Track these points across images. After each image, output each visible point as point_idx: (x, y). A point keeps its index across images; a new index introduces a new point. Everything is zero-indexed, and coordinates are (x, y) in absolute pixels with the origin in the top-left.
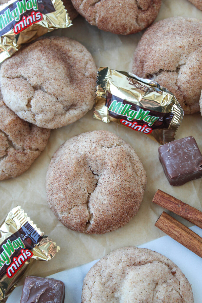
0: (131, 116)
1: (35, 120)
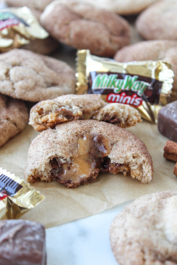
0: (118, 87)
1: (14, 89)
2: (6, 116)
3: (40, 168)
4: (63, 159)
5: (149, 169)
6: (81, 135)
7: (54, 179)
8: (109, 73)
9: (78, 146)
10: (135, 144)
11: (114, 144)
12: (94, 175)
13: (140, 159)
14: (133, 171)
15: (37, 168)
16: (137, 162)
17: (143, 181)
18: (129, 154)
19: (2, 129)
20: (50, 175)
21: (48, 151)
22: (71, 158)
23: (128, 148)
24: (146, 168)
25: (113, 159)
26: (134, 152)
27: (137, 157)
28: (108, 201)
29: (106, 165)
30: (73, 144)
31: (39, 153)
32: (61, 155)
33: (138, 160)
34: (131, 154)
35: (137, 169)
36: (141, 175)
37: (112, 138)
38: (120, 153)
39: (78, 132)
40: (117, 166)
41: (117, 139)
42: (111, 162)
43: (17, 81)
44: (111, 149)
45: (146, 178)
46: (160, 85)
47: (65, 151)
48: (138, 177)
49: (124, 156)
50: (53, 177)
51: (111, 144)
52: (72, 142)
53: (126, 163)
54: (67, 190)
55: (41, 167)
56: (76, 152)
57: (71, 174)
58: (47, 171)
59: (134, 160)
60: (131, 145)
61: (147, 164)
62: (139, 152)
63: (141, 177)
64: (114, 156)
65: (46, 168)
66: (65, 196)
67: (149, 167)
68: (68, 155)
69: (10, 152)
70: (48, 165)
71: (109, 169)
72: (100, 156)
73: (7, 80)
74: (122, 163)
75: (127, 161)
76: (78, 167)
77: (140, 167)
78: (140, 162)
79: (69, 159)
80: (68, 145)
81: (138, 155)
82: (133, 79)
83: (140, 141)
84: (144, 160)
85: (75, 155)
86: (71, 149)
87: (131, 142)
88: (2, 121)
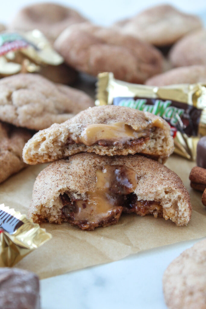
1: (17, 115)
2: (8, 147)
3: (48, 204)
4: (77, 194)
5: (185, 207)
6: (100, 166)
7: (66, 220)
8: (136, 98)
9: (96, 180)
10: (167, 177)
11: (141, 177)
12: (117, 214)
13: (174, 194)
14: (166, 210)
15: (44, 204)
16: (171, 198)
17: (179, 223)
18: (160, 188)
19: (3, 161)
20: (61, 215)
21: (57, 183)
22: (87, 194)
23: (159, 181)
24: (183, 206)
25: (140, 195)
26: (166, 185)
27: (171, 192)
28: (134, 245)
29: (132, 203)
30: (90, 177)
31: (47, 186)
32: (74, 189)
33: (171, 195)
34: (163, 188)
35: (171, 207)
36: (176, 215)
37: (138, 170)
38: (149, 188)
39: (97, 163)
40: (145, 205)
41: (145, 172)
42: (138, 200)
43: (21, 106)
44: (138, 183)
45: (183, 219)
46: (199, 112)
47: (80, 184)
48: (172, 218)
49: (154, 190)
50: (64, 218)
51: (138, 177)
52: (88, 174)
53: (157, 201)
54: (81, 232)
55: (49, 202)
56: (94, 186)
57: (87, 214)
58: (57, 209)
59: (166, 196)
60: (163, 178)
61: (184, 201)
62: (173, 185)
63: (175, 218)
64: (141, 192)
65: (55, 204)
66: (79, 239)
67: (185, 204)
68: (84, 189)
69: (12, 190)
70: (58, 201)
71: (135, 208)
72: (124, 192)
73: (8, 104)
74: (152, 200)
75: (158, 198)
76: (96, 205)
77: (175, 204)
78: (175, 198)
79: (84, 194)
80: (84, 177)
81: (171, 189)
82: (165, 104)
83: (174, 174)
84: (179, 196)
85: (92, 190)
86: (87, 182)
87: (162, 175)
88: (3, 152)
